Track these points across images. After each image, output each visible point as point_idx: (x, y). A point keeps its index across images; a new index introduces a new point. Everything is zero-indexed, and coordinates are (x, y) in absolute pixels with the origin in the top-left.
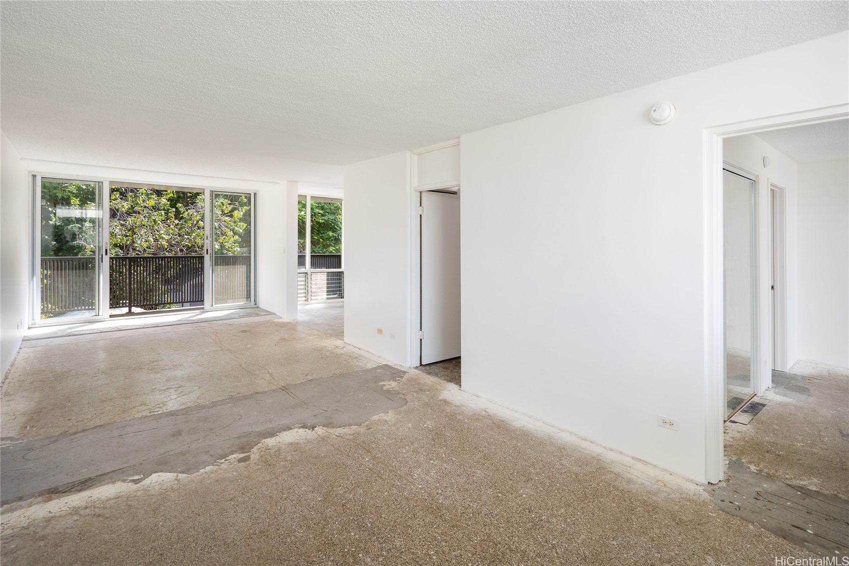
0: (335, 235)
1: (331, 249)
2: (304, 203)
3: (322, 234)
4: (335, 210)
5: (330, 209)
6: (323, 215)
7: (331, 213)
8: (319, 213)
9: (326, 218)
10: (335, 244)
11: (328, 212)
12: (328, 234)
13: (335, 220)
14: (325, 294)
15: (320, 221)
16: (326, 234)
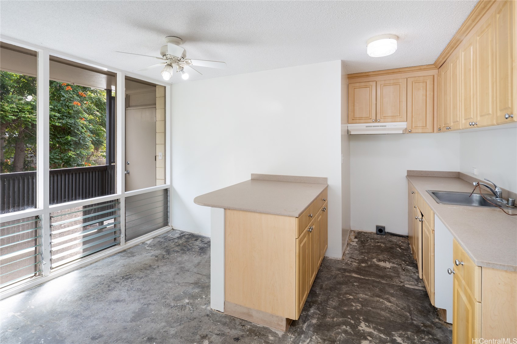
0: (74, 139)
1: (70, 154)
2: (34, 104)
3: (58, 138)
4: (75, 114)
5: (69, 113)
6: (59, 119)
7: (70, 117)
8: (55, 116)
9: (64, 122)
10: (75, 148)
11: (66, 116)
12: (67, 139)
13: (75, 124)
14: (82, 213)
15: (57, 124)
16: (63, 139)
